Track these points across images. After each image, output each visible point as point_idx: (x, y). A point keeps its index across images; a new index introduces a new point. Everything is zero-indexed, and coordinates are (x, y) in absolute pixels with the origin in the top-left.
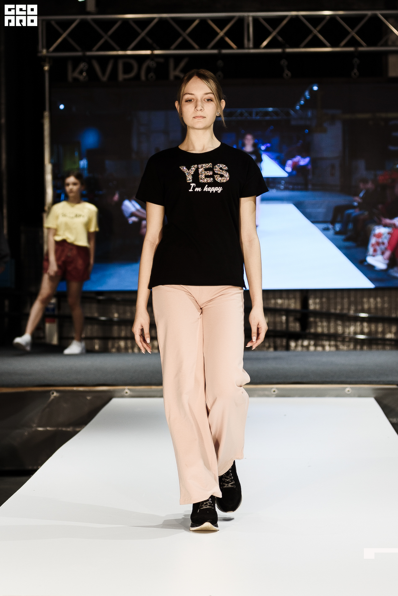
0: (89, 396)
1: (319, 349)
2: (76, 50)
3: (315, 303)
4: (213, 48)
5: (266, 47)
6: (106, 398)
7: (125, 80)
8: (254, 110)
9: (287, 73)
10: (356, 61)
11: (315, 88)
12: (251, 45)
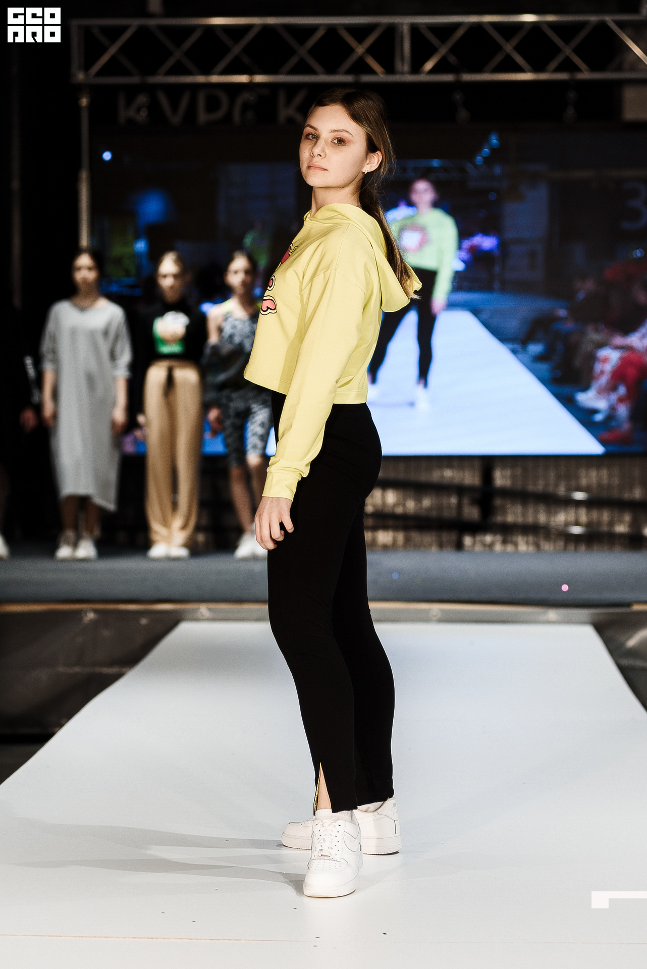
0: (144, 618)
1: (510, 548)
3: (503, 477)
4: (348, 72)
5: (433, 71)
6: (170, 622)
7: (209, 122)
8: (411, 164)
9: (463, 114)
10: (572, 95)
12: (406, 68)
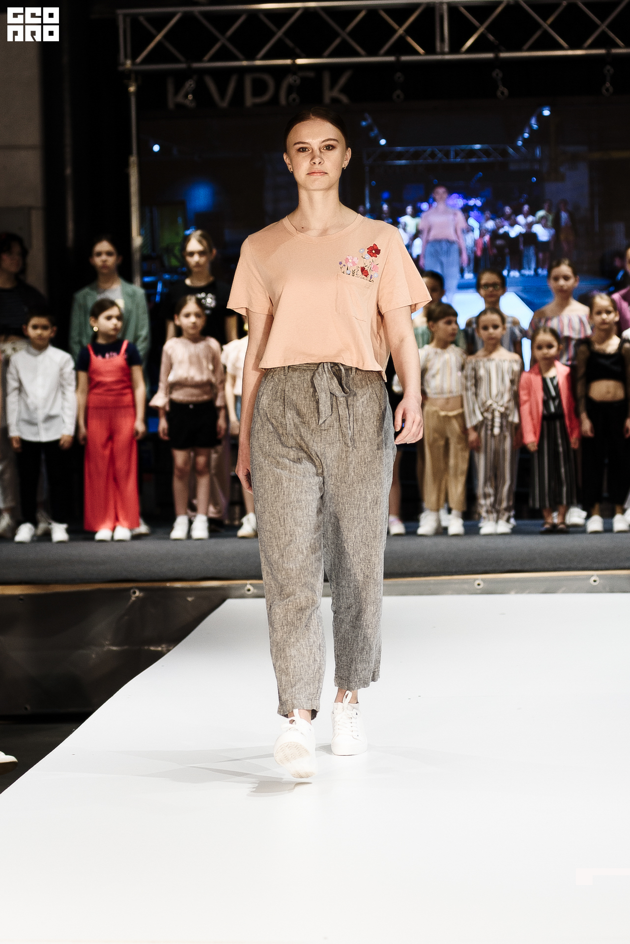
0: (190, 596)
2: (176, 60)
4: (388, 53)
5: (469, 50)
6: (216, 599)
7: (255, 105)
8: (453, 149)
9: (503, 90)
10: (609, 70)
11: (546, 113)
12: (446, 48)
